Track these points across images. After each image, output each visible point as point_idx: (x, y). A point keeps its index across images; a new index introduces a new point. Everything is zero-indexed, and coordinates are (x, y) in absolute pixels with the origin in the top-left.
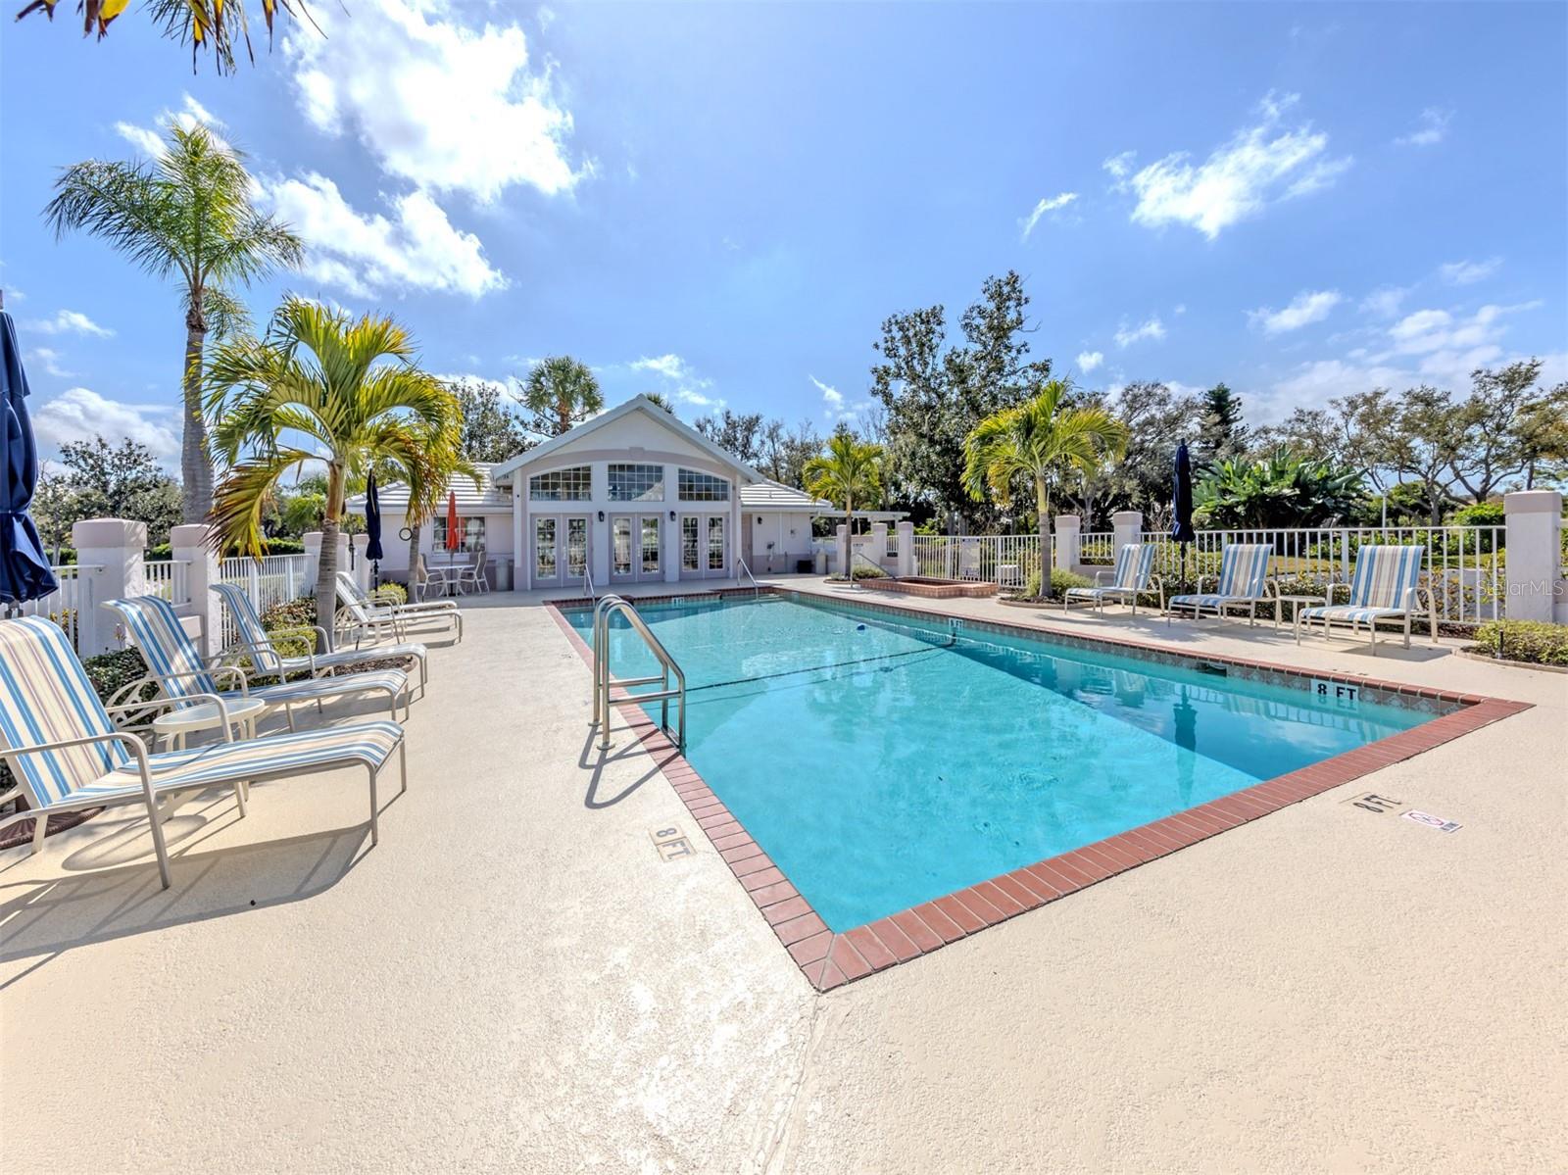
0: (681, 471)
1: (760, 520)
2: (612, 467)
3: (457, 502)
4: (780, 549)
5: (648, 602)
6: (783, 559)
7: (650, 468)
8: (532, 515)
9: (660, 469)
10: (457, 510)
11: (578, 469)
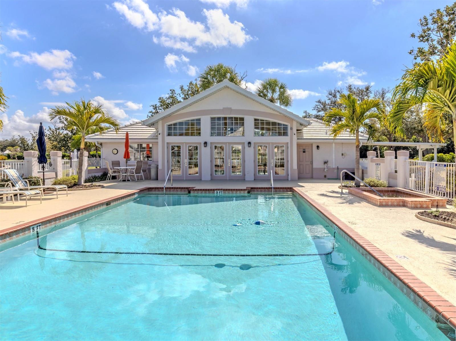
0: (255, 120)
1: (318, 147)
2: (213, 119)
3: (129, 137)
4: (333, 165)
5: (200, 192)
6: (336, 171)
7: (236, 119)
8: (168, 143)
9: (242, 119)
10: (130, 140)
11: (194, 120)
